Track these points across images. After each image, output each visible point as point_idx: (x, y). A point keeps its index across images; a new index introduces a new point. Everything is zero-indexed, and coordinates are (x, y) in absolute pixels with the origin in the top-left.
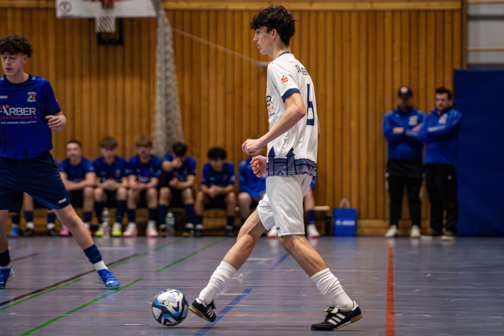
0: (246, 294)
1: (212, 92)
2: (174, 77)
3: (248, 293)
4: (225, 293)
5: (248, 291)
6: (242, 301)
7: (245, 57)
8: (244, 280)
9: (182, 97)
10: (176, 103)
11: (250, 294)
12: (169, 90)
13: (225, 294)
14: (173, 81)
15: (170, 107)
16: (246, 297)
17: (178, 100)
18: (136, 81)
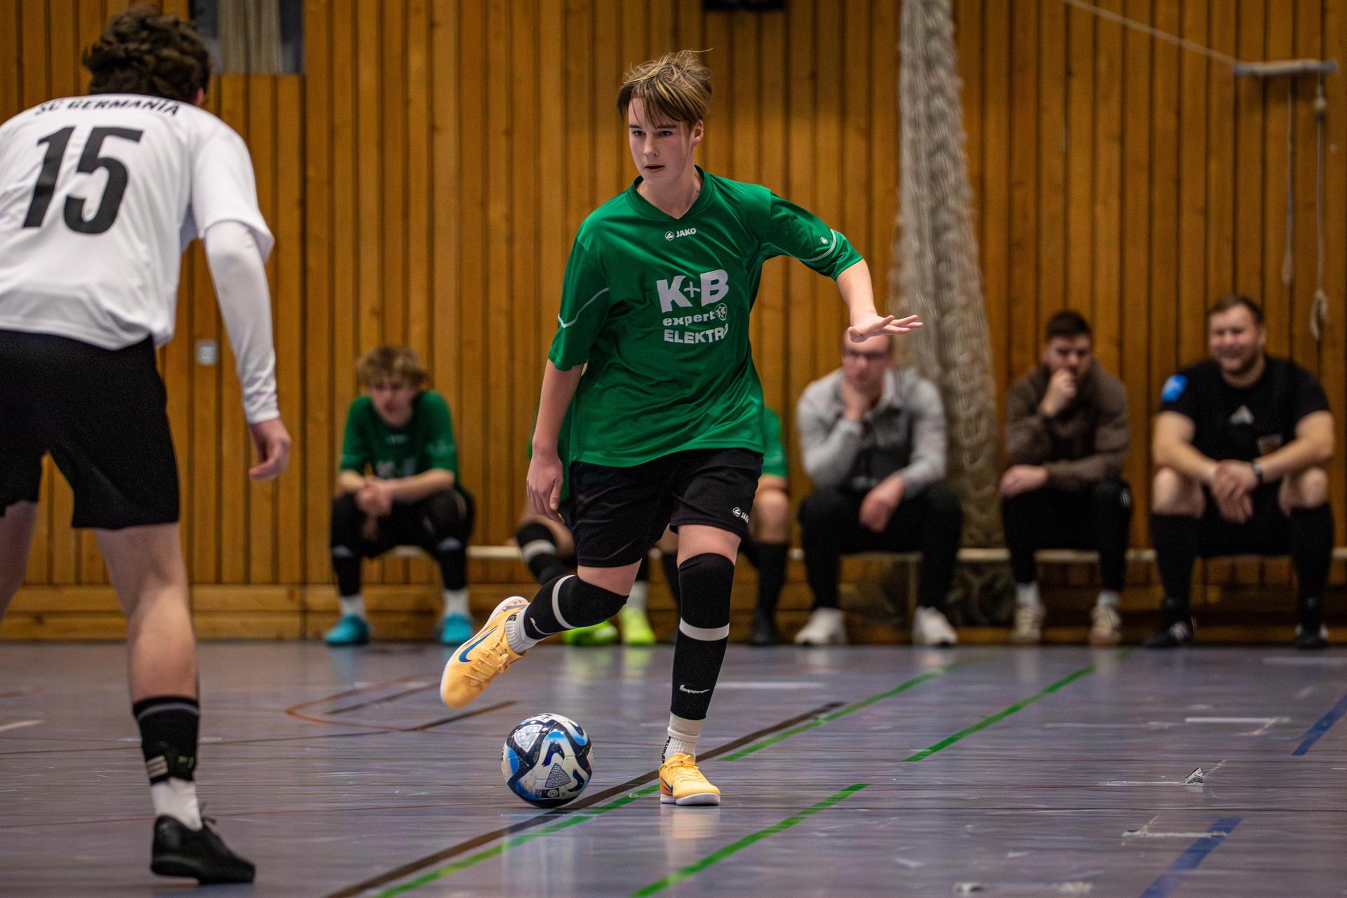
0: (1224, 834)
1: (1079, 165)
2: (956, 115)
3: (1228, 830)
4: (1150, 830)
5: (1227, 825)
6: (1213, 857)
7: (1193, 46)
8: (1206, 788)
9: (979, 182)
10: (961, 204)
11: (1235, 834)
12: (942, 160)
13: (1150, 835)
14: (954, 133)
15: (945, 217)
16: (1223, 845)
17: (968, 192)
18: (828, 131)
